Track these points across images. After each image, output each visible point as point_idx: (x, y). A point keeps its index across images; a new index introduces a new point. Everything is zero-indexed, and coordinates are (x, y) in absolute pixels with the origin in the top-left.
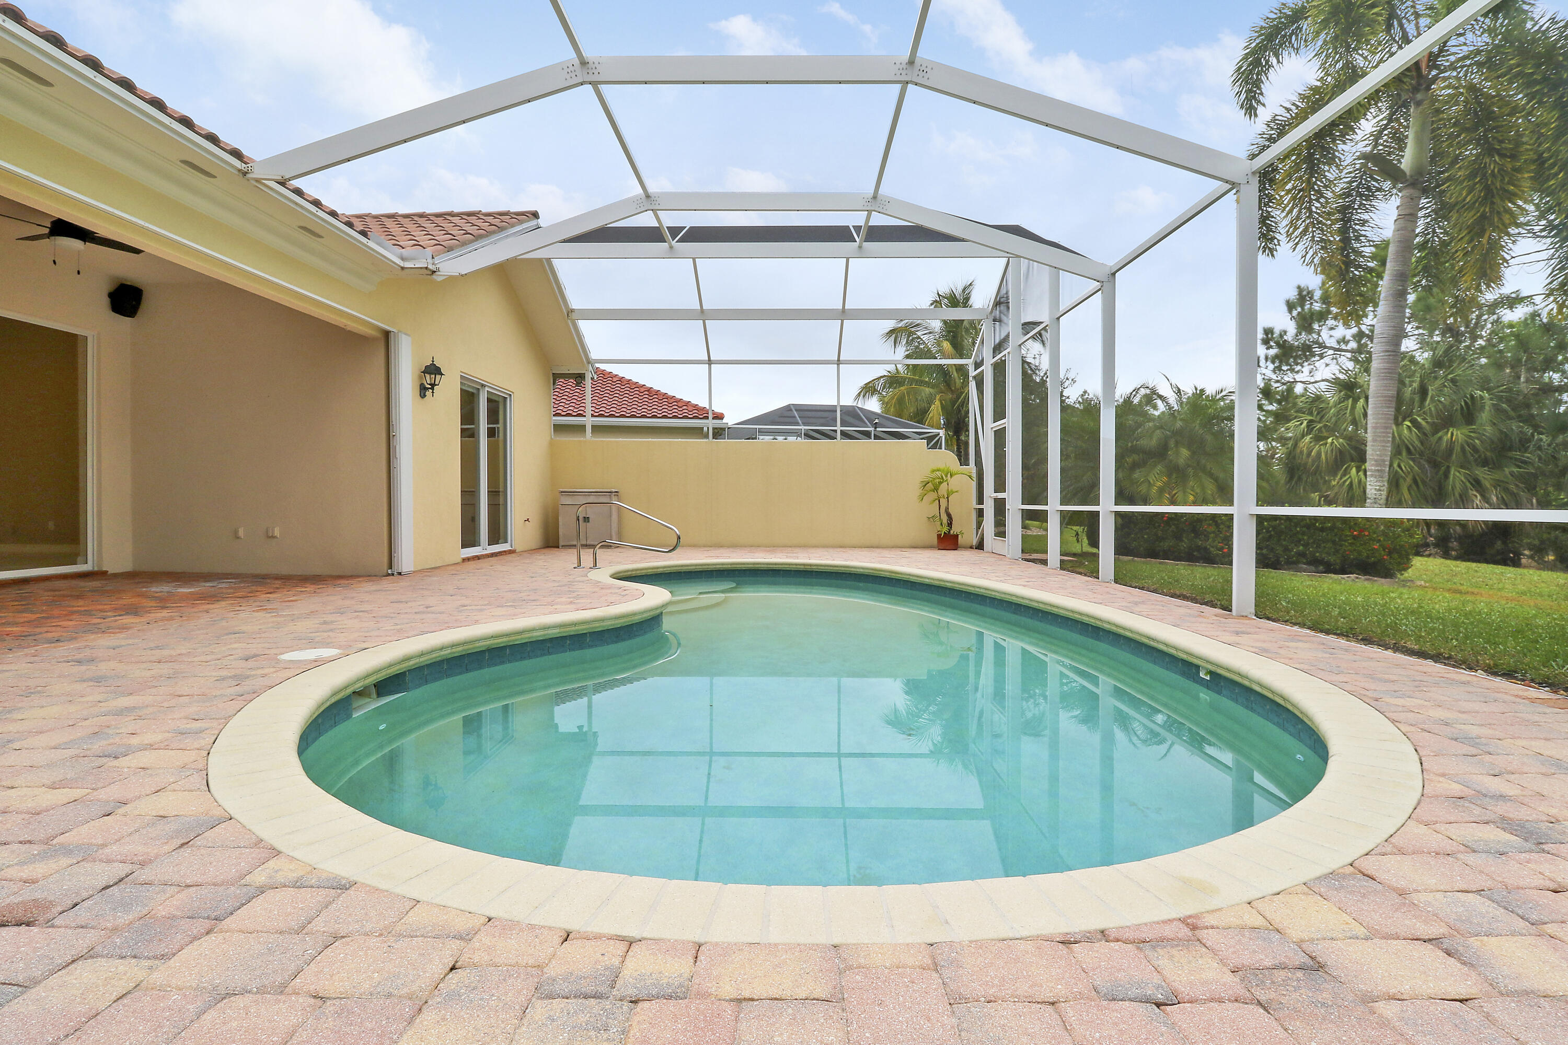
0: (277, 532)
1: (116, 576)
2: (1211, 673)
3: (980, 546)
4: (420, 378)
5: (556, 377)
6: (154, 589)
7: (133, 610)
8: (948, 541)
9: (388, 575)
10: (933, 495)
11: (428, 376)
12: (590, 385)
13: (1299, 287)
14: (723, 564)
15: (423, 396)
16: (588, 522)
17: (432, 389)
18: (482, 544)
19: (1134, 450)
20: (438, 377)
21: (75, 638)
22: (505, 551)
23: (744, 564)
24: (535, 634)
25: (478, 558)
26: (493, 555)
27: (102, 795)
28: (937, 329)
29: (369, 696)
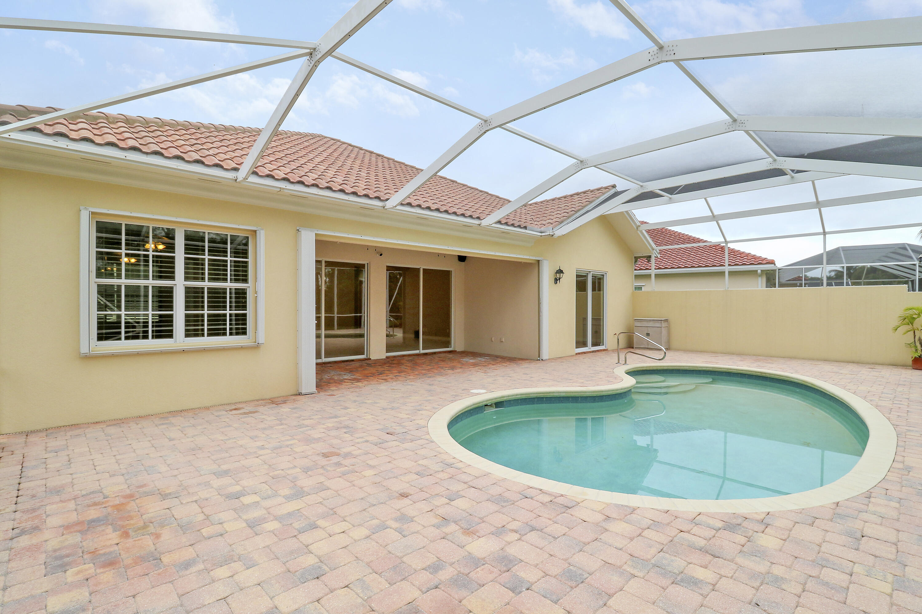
0: (503, 340)
1: (459, 352)
4: (555, 275)
5: (636, 259)
6: (464, 360)
7: (453, 368)
9: (538, 360)
11: (558, 274)
12: (654, 261)
14: (707, 367)
15: (556, 283)
16: (649, 336)
17: (559, 280)
18: (588, 346)
20: (562, 274)
21: (434, 377)
22: (601, 350)
23: (721, 368)
24: (555, 394)
25: (585, 353)
26: (593, 352)
27: (412, 418)
29: (493, 407)
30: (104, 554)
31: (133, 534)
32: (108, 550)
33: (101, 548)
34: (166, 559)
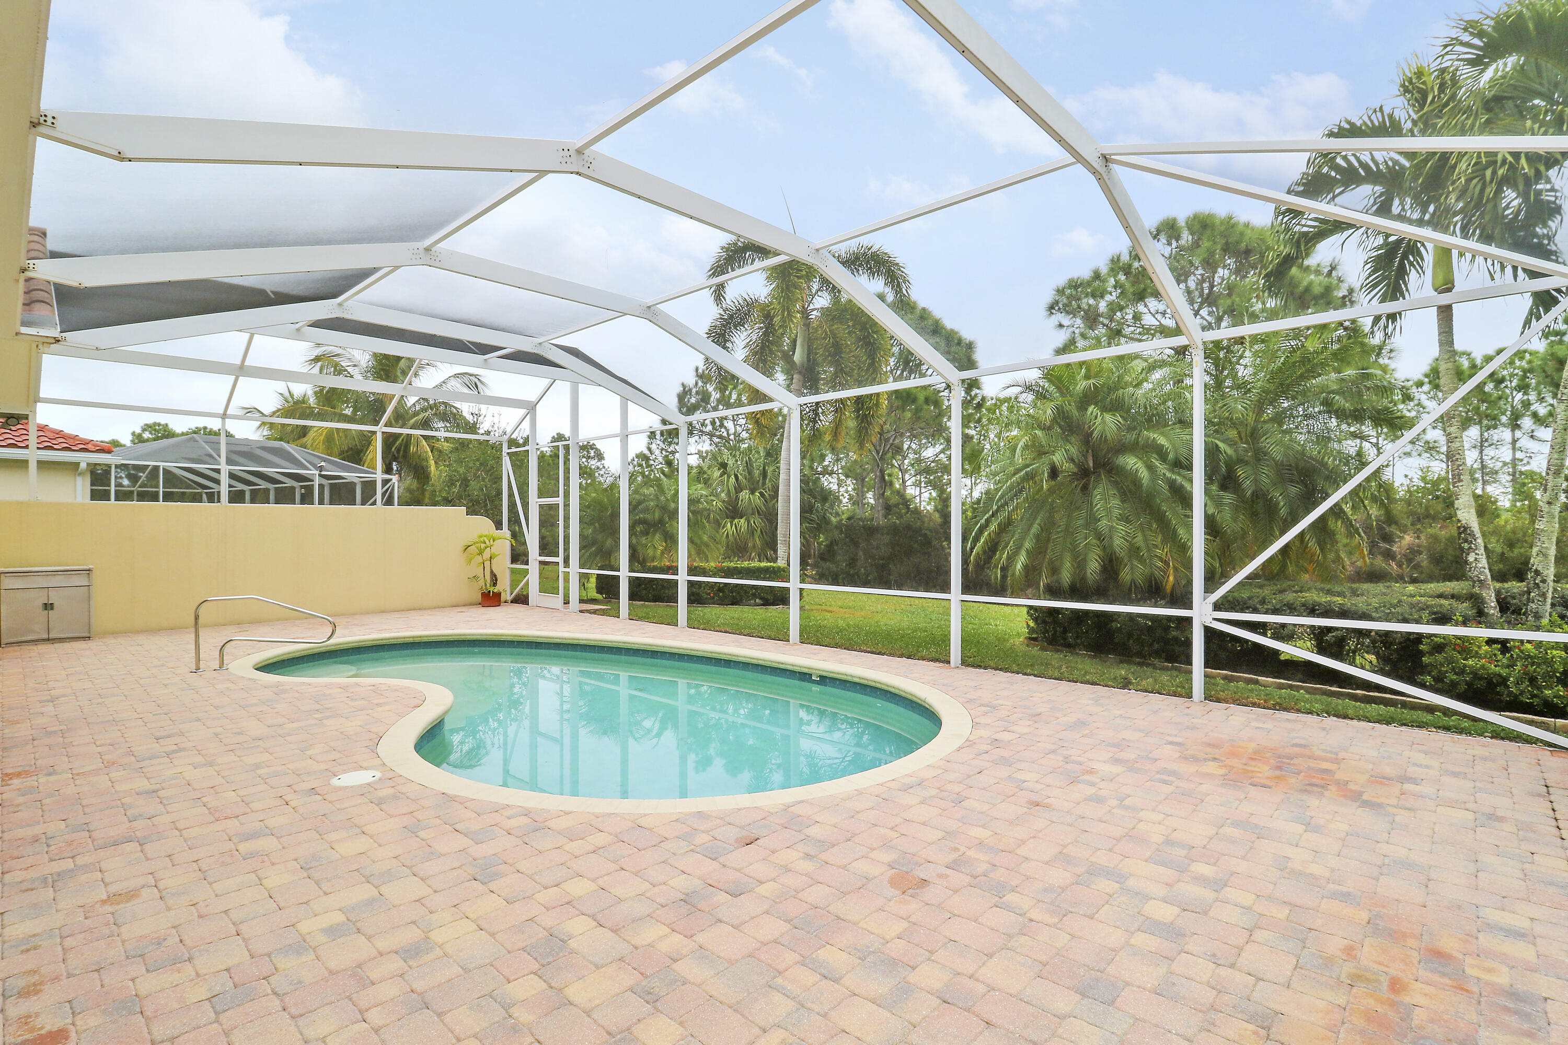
2: (820, 676)
3: (522, 599)
8: (491, 599)
10: (479, 559)
13: (683, 385)
16: (52, 609)
19: (643, 522)
28: (364, 363)
30: (1444, 975)
31: (1382, 979)
32: (1436, 978)
33: (1446, 988)
34: (1364, 916)
